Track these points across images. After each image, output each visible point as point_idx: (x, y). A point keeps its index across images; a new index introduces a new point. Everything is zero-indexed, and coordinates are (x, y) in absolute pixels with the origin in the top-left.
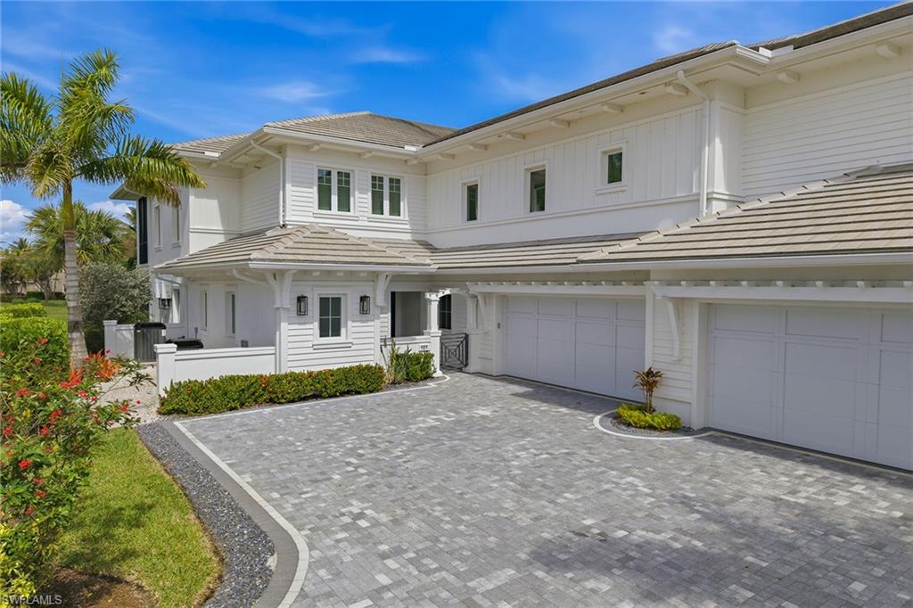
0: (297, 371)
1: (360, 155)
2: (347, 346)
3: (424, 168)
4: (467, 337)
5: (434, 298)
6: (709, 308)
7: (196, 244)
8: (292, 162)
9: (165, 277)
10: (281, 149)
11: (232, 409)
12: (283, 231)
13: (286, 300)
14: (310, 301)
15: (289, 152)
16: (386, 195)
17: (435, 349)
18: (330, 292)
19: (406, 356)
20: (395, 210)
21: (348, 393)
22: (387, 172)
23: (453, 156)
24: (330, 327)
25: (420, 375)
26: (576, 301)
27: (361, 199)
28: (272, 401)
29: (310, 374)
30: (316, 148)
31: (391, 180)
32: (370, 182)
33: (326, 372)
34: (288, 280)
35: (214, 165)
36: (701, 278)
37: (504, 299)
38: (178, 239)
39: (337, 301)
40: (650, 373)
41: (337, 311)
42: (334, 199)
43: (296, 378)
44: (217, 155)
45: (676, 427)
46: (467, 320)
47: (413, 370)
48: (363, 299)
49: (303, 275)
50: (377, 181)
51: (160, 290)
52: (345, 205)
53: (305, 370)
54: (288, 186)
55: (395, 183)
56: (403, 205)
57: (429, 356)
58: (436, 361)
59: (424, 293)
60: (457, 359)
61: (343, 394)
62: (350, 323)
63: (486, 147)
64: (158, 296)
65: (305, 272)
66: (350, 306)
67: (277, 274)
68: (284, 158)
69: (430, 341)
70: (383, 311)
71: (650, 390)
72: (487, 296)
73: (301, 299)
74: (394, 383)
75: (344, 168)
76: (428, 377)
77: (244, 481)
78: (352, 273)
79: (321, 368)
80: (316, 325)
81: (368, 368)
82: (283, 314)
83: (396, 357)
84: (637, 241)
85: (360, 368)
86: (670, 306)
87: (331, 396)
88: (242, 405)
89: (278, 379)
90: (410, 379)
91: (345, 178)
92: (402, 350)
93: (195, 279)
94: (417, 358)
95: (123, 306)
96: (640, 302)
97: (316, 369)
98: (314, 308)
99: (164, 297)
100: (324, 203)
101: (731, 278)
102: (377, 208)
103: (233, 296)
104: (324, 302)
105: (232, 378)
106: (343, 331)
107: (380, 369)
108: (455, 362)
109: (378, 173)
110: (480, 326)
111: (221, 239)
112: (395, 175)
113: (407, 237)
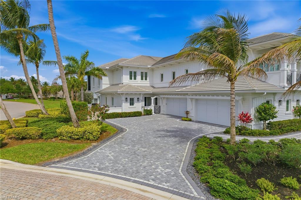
0: (126, 112)
1: (138, 68)
2: (135, 107)
3: (152, 70)
4: (160, 107)
5: (153, 99)
6: (197, 100)
7: (104, 87)
8: (124, 70)
9: (97, 94)
10: (122, 67)
11: (114, 118)
12: (122, 85)
13: (124, 99)
14: (128, 99)
15: (124, 68)
16: (144, 76)
17: (153, 109)
18: (132, 97)
19: (147, 110)
20: (146, 79)
21: (135, 116)
22: (144, 71)
23: (158, 68)
24: (132, 103)
25: (150, 114)
26: (180, 99)
27: (139, 77)
28: (121, 117)
29: (128, 112)
30: (129, 67)
31: (145, 73)
32: (141, 73)
33: (131, 112)
34: (124, 95)
35: (107, 70)
36: (196, 95)
37: (167, 98)
38: (99, 85)
39: (133, 99)
40: (187, 111)
41: (133, 101)
42: (133, 78)
43: (126, 113)
44: (108, 68)
45: (190, 120)
46: (160, 103)
47: (148, 113)
48: (138, 98)
49: (127, 94)
50: (142, 73)
51: (95, 96)
52: (135, 79)
53: (127, 112)
54: (124, 75)
55: (146, 73)
56: (148, 78)
57: (151, 110)
58: (153, 111)
59: (151, 97)
60: (158, 111)
61: (134, 116)
62: (135, 103)
63: (165, 66)
64: (94, 98)
65: (127, 93)
66: (135, 100)
67: (122, 94)
68: (123, 69)
69: (152, 107)
70: (142, 101)
71: (187, 115)
72: (164, 98)
73: (126, 98)
74: (144, 115)
75: (135, 71)
76: (151, 114)
77: (119, 125)
78: (136, 93)
79: (130, 111)
80: (129, 103)
81: (139, 112)
82: (123, 101)
83: (145, 110)
84: (186, 88)
85: (137, 112)
86: (190, 100)
87: (132, 117)
88: (116, 118)
89: (122, 113)
90: (147, 114)
91: (135, 73)
92: (146, 109)
93: (103, 94)
94: (149, 110)
95: (89, 100)
96: (186, 99)
97: (129, 112)
98: (129, 100)
99: (96, 98)
100: (131, 78)
101: (200, 95)
102: (142, 79)
103: (113, 98)
104: (131, 99)
105: (114, 113)
106: (134, 105)
107: (141, 112)
108: (157, 112)
109: (142, 71)
110: (162, 104)
111: (109, 85)
112: (146, 72)
113: (149, 85)
